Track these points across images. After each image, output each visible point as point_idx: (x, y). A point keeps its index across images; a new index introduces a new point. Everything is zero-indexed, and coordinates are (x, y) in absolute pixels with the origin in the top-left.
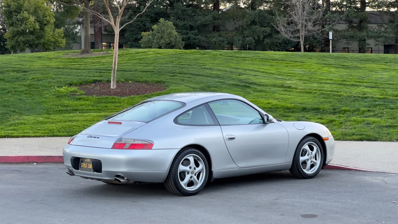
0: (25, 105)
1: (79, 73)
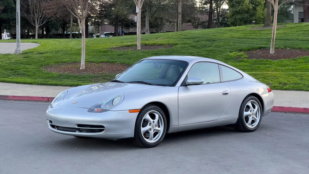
1: (252, 41)
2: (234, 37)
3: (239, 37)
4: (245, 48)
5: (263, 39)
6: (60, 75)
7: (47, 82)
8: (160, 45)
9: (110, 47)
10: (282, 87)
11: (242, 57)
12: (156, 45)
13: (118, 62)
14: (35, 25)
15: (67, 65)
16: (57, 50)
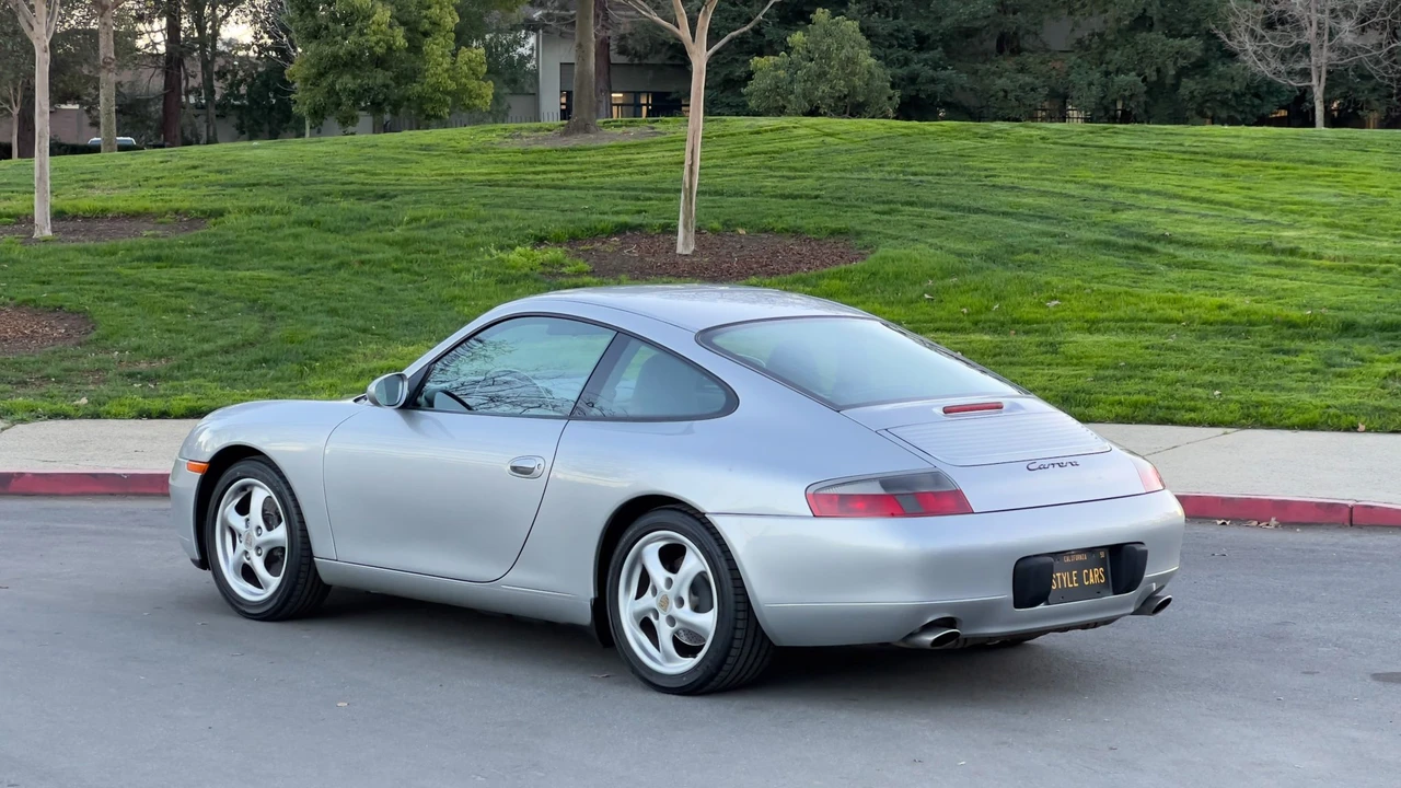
0: (398, 308)
1: (564, 199)
2: (463, 177)
3: (489, 181)
4: (553, 228)
5: (602, 188)
8: (133, 216)
11: (564, 270)
12: (114, 219)
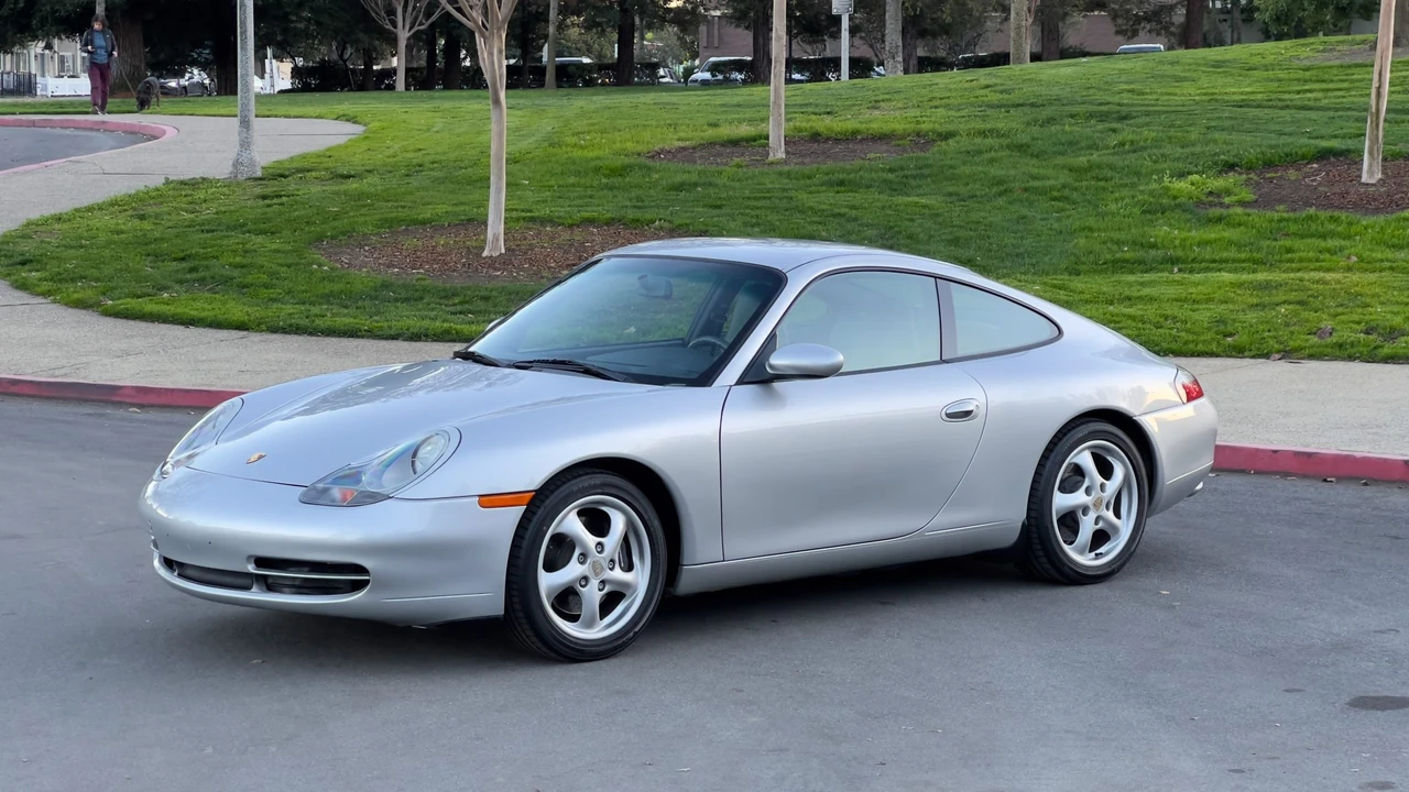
1: (1294, 122)
2: (1219, 97)
3: (1243, 100)
4: (1252, 154)
6: (385, 286)
7: (313, 321)
8: (880, 138)
9: (651, 147)
10: (1376, 348)
11: (1227, 200)
12: (861, 140)
13: (660, 220)
14: (395, 27)
15: (432, 237)
16: (417, 158)
